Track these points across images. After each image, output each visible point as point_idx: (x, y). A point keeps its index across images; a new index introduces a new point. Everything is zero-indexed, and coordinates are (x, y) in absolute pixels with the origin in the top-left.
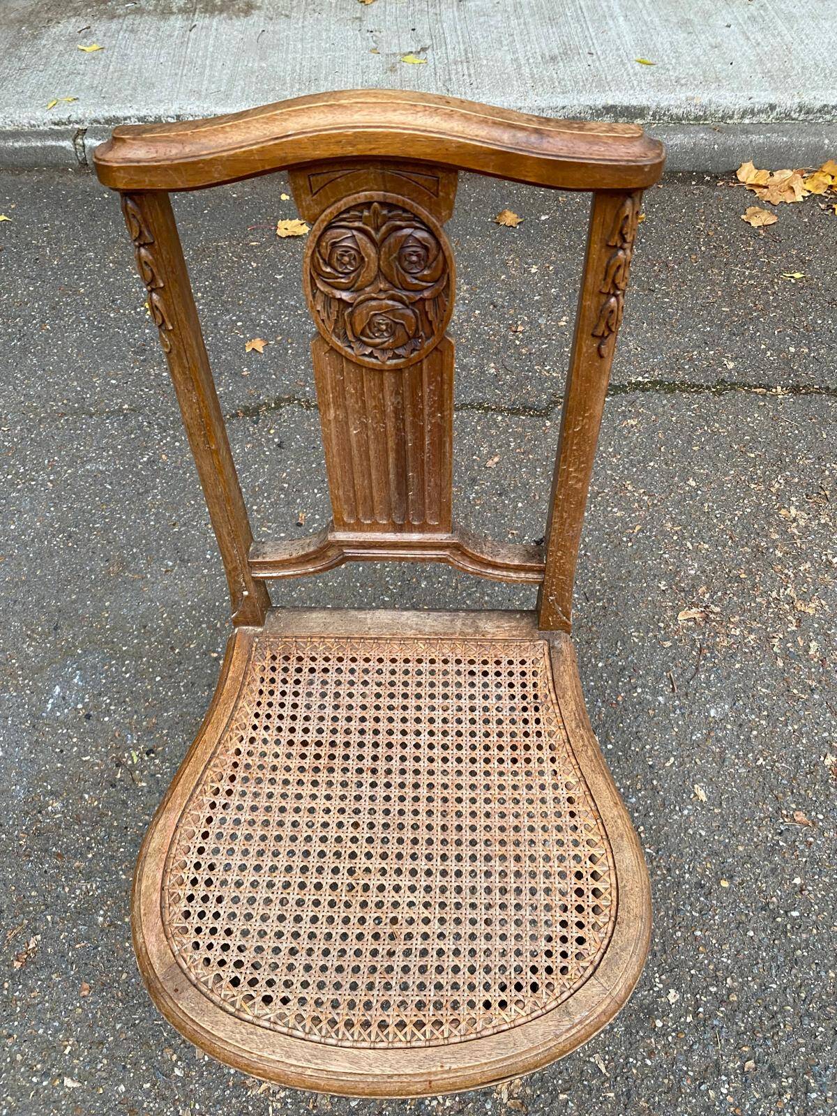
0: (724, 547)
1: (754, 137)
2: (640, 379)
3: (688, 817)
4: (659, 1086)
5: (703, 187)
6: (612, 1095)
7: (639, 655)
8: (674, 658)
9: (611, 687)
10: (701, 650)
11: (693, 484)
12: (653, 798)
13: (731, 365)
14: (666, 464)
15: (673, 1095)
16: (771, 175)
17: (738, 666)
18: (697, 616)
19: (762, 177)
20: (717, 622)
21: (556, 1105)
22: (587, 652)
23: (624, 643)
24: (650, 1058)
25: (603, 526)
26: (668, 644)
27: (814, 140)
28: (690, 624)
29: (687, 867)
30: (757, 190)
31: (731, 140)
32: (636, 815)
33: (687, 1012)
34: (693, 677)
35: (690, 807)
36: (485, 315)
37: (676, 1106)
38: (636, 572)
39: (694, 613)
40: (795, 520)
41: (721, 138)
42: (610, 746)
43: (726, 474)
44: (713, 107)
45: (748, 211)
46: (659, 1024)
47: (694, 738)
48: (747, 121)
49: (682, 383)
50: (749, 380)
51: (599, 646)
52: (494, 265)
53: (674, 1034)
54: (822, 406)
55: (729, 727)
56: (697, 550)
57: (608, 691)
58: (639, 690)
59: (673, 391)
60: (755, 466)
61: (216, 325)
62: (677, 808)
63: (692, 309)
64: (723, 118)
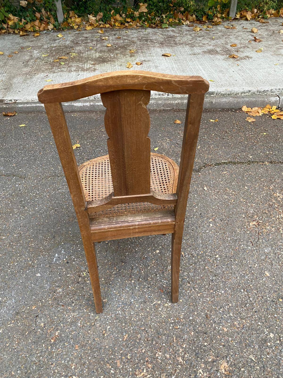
0: (260, 205)
1: (246, 99)
2: (225, 161)
3: (265, 281)
4: (273, 364)
5: (233, 113)
6: (259, 368)
7: (240, 236)
8: (251, 236)
9: (233, 245)
10: (259, 233)
11: (247, 188)
12: (253, 276)
13: (251, 157)
14: (237, 183)
15: (278, 366)
16: (252, 109)
17: (271, 237)
18: (256, 224)
19: (249, 110)
20: (262, 225)
21: (241, 372)
22: (224, 236)
23: (235, 233)
24: (268, 355)
25: (222, 201)
26: (248, 232)
27: (263, 99)
28: (254, 226)
29: (268, 296)
30: (248, 113)
31: (239, 100)
32: (249, 281)
33: (277, 340)
34: (258, 241)
35: (265, 278)
36: (175, 146)
37: (280, 369)
38: (235, 212)
39: (254, 223)
40: (279, 197)
41: (236, 99)
42: (236, 262)
43: (256, 185)
44: (233, 92)
45: (247, 118)
46: (269, 344)
47: (262, 258)
48: (243, 95)
49: (238, 162)
50: (257, 160)
51: (228, 234)
52: (176, 134)
53: (274, 347)
54: (280, 167)
55: (272, 254)
56: (252, 206)
57: (233, 246)
58: (242, 245)
59: (235, 164)
60: (264, 182)
61: (95, 151)
62: (261, 279)
63: (236, 143)
64: (236, 94)
